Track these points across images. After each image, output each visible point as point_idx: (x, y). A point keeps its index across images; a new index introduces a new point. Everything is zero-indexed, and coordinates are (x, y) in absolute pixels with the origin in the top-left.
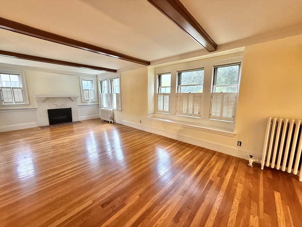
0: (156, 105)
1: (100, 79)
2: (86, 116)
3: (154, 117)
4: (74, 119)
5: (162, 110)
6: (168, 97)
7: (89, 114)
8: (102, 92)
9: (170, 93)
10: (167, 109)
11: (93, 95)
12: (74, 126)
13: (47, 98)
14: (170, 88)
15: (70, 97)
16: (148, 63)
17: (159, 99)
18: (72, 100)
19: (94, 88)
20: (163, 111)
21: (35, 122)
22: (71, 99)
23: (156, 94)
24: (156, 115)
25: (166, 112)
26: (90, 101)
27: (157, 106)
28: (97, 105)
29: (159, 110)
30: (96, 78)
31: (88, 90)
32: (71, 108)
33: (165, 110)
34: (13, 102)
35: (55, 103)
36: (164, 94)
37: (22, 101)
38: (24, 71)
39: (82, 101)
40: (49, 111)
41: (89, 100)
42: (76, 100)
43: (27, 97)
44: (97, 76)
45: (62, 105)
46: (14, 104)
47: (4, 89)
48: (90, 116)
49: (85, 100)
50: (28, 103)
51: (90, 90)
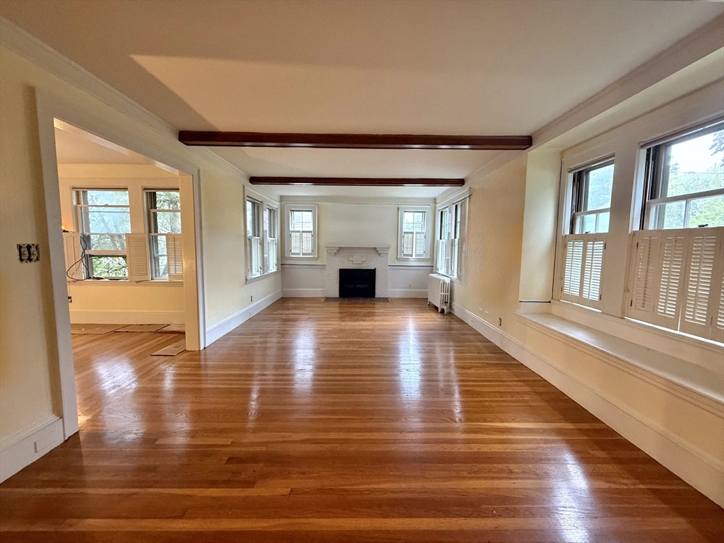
0: (557, 276)
1: (439, 207)
2: (403, 290)
3: (548, 314)
4: (379, 292)
5: (577, 294)
6: (599, 246)
7: (410, 287)
8: (442, 237)
9: (607, 231)
10: (593, 292)
11: (422, 245)
12: (378, 305)
13: (340, 248)
14: (609, 213)
15: (375, 248)
16: (525, 142)
17: (569, 255)
18: (379, 254)
19: (427, 229)
20: (580, 299)
21: (320, 287)
22: (377, 251)
23: (560, 239)
24: (555, 309)
25: (592, 303)
26: (414, 257)
27: (562, 278)
28: (429, 268)
29: (566, 291)
30: (432, 205)
31: (412, 233)
32: (374, 270)
33: (585, 295)
34: (299, 254)
35: (351, 259)
36: (588, 238)
37: (311, 251)
38: (318, 205)
39: (399, 257)
40: (341, 271)
41: (411, 256)
42: (387, 254)
43: (317, 246)
44: (435, 200)
45: (361, 262)
46: (301, 256)
47: (293, 234)
48: (411, 290)
49: (405, 255)
50: (316, 256)
51: (417, 233)
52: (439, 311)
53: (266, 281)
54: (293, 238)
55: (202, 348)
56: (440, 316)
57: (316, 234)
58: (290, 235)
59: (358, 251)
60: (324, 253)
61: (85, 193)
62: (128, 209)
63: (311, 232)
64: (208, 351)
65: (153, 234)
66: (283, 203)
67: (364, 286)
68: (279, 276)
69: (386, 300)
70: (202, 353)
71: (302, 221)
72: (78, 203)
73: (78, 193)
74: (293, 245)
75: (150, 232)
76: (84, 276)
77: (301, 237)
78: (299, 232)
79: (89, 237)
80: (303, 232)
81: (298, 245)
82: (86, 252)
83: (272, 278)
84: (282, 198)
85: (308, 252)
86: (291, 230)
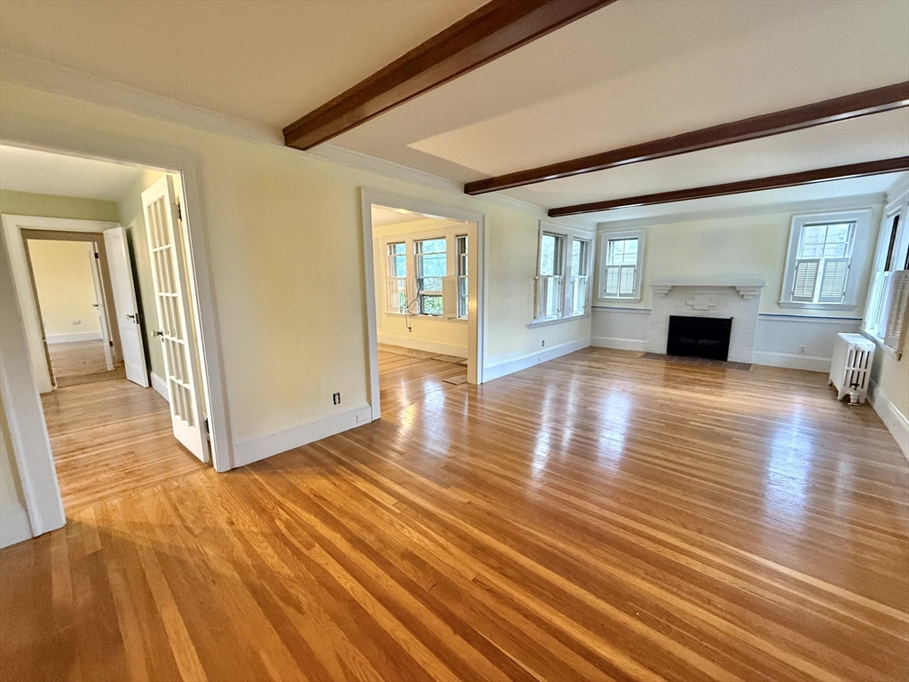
1: (891, 210)
2: (787, 355)
4: (734, 353)
8: (890, 267)
13: (673, 287)
15: (734, 288)
19: (855, 252)
21: (641, 339)
22: (738, 292)
26: (816, 300)
28: (852, 322)
30: (875, 207)
31: (817, 261)
32: (729, 320)
34: (616, 295)
35: (690, 302)
37: (631, 292)
38: (647, 231)
39: (782, 301)
42: (756, 297)
43: (641, 286)
44: (884, 198)
45: (707, 308)
46: (618, 297)
47: (610, 270)
48: (802, 357)
49: (795, 298)
50: (639, 298)
51: (827, 261)
52: (839, 398)
53: (566, 326)
54: (609, 276)
55: (479, 383)
56: (838, 405)
57: (641, 268)
58: (606, 271)
59: (701, 291)
60: (649, 294)
61: (421, 243)
62: (445, 255)
63: (634, 266)
64: (484, 387)
65: (462, 276)
66: (600, 231)
67: (712, 342)
68: (588, 321)
69: (746, 367)
70: (479, 387)
71: (623, 253)
72: (417, 253)
73: (417, 244)
74: (609, 283)
75: (459, 275)
76: (418, 312)
77: (620, 273)
78: (618, 266)
79: (422, 280)
80: (622, 266)
81: (615, 283)
82: (420, 292)
83: (576, 322)
84: (599, 225)
85: (628, 292)
86: (607, 264)
